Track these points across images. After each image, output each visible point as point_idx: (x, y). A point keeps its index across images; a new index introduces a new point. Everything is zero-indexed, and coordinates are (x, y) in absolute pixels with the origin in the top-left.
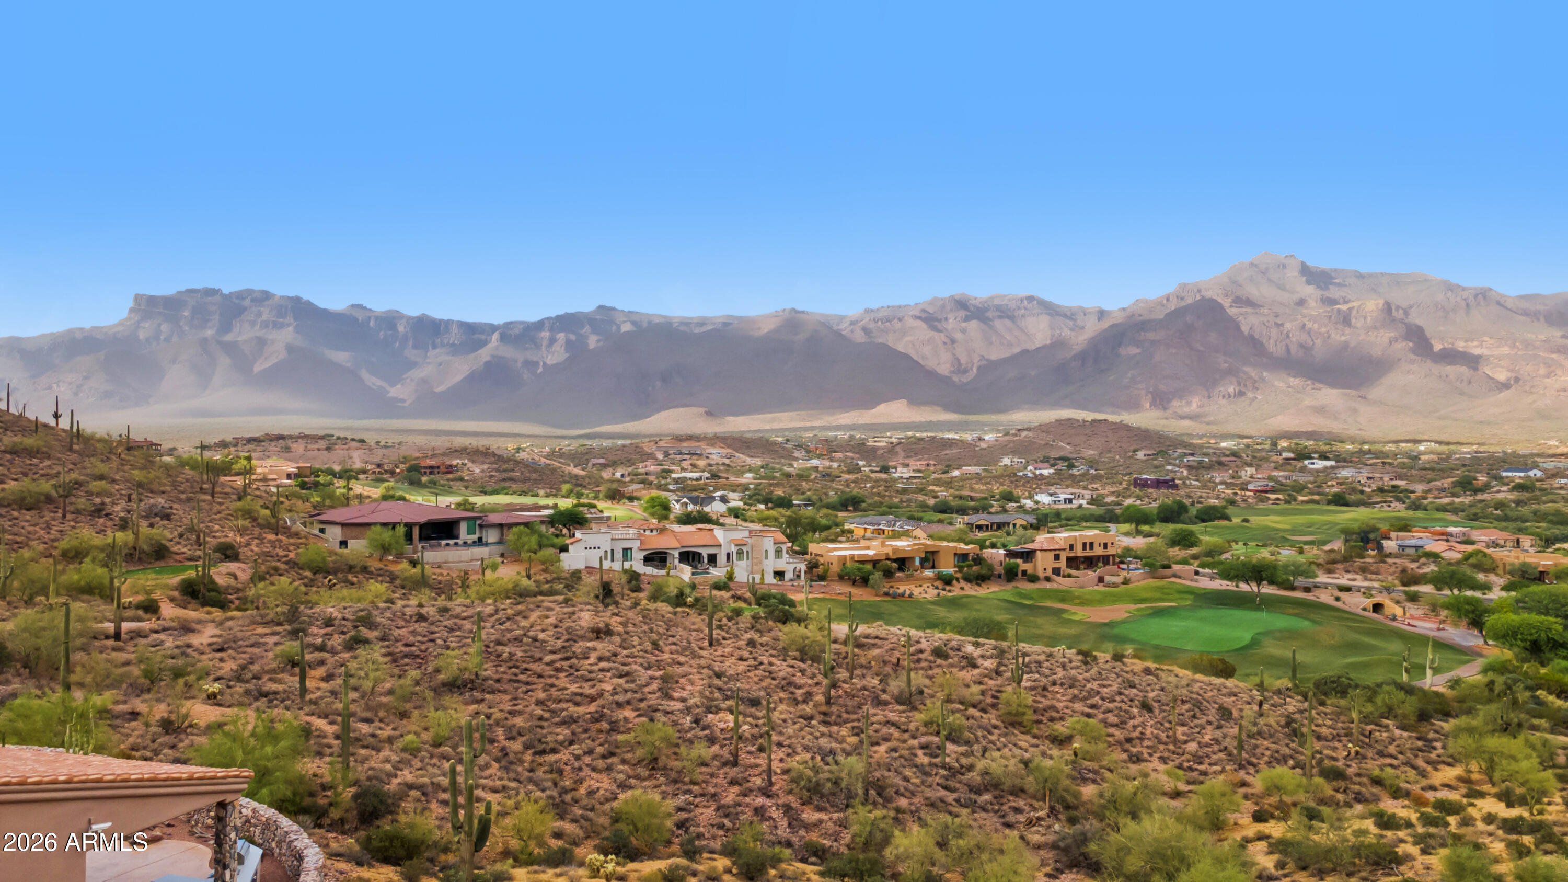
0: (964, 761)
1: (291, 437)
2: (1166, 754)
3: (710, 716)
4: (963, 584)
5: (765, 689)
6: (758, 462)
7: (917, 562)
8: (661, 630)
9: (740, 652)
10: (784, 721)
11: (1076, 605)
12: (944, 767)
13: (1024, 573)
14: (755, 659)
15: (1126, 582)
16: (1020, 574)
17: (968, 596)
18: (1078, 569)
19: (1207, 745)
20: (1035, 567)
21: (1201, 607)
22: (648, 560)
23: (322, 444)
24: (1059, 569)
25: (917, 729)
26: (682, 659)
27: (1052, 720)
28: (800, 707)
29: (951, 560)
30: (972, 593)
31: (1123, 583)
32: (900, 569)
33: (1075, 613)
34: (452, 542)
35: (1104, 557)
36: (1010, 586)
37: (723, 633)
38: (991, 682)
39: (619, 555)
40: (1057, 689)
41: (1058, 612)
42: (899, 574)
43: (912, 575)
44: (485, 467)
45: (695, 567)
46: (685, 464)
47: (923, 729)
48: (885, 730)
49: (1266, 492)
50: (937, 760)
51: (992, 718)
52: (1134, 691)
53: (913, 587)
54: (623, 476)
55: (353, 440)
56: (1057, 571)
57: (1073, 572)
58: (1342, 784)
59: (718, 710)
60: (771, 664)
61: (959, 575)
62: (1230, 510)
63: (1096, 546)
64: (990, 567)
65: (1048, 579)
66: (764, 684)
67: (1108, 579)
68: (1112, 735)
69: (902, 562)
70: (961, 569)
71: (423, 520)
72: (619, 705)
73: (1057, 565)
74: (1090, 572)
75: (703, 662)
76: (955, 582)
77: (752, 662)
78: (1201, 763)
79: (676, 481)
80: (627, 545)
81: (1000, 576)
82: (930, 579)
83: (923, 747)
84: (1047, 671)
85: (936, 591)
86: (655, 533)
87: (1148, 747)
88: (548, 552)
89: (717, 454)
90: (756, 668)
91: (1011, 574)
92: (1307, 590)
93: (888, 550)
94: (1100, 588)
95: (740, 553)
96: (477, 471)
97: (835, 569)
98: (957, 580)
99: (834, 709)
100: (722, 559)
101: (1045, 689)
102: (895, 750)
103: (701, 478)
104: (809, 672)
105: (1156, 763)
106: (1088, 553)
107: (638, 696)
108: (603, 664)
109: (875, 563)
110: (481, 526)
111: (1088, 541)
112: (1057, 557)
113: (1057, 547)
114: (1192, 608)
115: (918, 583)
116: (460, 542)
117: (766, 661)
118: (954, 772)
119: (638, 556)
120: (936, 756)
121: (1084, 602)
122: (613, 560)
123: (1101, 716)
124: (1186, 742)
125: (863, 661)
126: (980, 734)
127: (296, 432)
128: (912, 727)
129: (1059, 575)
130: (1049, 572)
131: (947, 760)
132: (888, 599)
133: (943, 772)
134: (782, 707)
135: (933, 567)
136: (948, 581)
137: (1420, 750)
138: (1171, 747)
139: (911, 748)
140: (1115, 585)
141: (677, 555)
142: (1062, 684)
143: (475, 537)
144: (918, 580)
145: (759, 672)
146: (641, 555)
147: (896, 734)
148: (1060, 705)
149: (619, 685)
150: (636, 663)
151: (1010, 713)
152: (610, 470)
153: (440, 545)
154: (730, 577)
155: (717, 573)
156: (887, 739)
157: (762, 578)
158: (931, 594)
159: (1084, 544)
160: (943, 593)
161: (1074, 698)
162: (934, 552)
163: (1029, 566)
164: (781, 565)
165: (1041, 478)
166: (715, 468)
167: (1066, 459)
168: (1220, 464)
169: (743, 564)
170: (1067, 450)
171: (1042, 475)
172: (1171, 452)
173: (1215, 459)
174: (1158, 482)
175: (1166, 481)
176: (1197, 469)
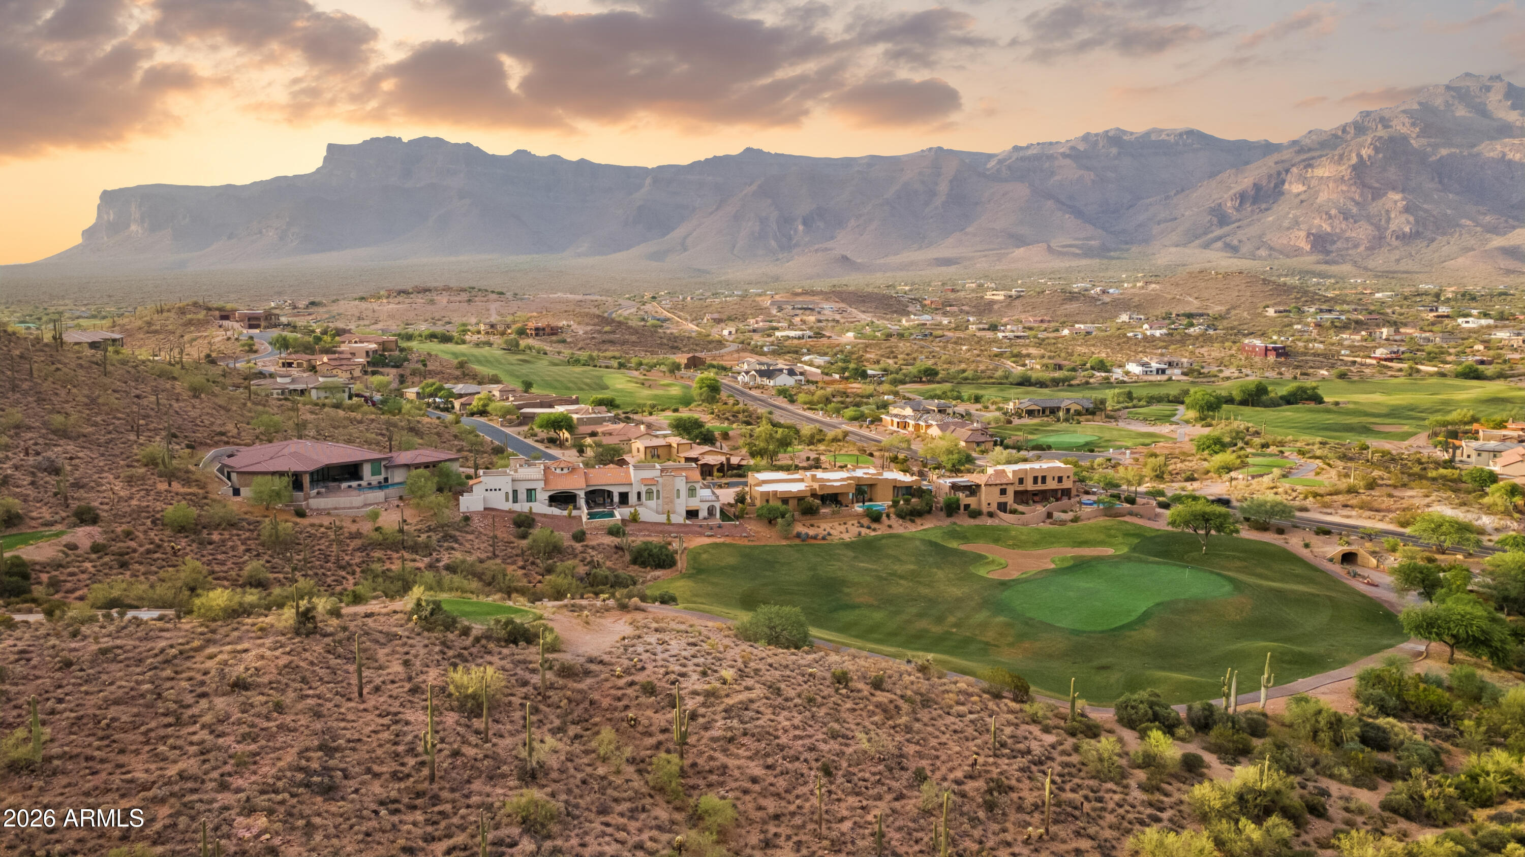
4: (894, 521)
7: (850, 497)
11: (1009, 546)
13: (967, 507)
15: (1075, 520)
16: (962, 508)
17: (892, 535)
18: (1027, 503)
20: (980, 501)
22: (553, 500)
24: (1005, 504)
29: (890, 493)
30: (898, 531)
31: (1072, 521)
32: (826, 506)
33: (990, 563)
34: (354, 484)
35: (1063, 490)
39: (522, 495)
42: (823, 512)
43: (838, 513)
44: (589, 328)
49: (1392, 360)
53: (836, 524)
54: (730, 333)
56: (1002, 507)
57: (1021, 508)
61: (892, 510)
62: (1329, 388)
63: (1049, 480)
64: (931, 500)
65: (991, 515)
67: (1057, 515)
69: (833, 498)
70: (896, 503)
71: (312, 468)
73: (1003, 499)
74: (1039, 508)
76: (884, 517)
80: (531, 486)
81: (940, 510)
82: (858, 515)
85: (858, 531)
86: (565, 471)
87: (793, 827)
89: (830, 309)
91: (951, 509)
92: (1281, 531)
93: (816, 486)
94: (1046, 527)
95: (649, 493)
96: (581, 332)
97: (759, 505)
98: (888, 516)
100: (633, 499)
106: (1040, 487)
109: (800, 498)
110: (386, 467)
111: (1040, 475)
112: (1003, 492)
113: (1004, 481)
115: (844, 520)
116: (362, 484)
119: (543, 496)
121: (1015, 545)
122: (515, 502)
124: (842, 820)
127: (440, 284)
129: (1005, 512)
130: (994, 507)
132: (797, 542)
135: (866, 502)
136: (876, 518)
138: (821, 827)
140: (1063, 523)
141: (582, 494)
143: (381, 478)
144: (844, 516)
146: (546, 495)
153: (339, 488)
154: (634, 519)
155: (619, 515)
157: (668, 519)
158: (852, 533)
159: (1036, 478)
160: (864, 531)
162: (871, 486)
163: (972, 501)
164: (694, 504)
165: (1153, 339)
166: (824, 324)
167: (1190, 316)
168: (1358, 322)
169: (652, 503)
170: (1193, 305)
171: (1153, 336)
172: (1306, 309)
173: (1354, 316)
174: (1266, 349)
175: (1275, 349)
176: (1328, 329)
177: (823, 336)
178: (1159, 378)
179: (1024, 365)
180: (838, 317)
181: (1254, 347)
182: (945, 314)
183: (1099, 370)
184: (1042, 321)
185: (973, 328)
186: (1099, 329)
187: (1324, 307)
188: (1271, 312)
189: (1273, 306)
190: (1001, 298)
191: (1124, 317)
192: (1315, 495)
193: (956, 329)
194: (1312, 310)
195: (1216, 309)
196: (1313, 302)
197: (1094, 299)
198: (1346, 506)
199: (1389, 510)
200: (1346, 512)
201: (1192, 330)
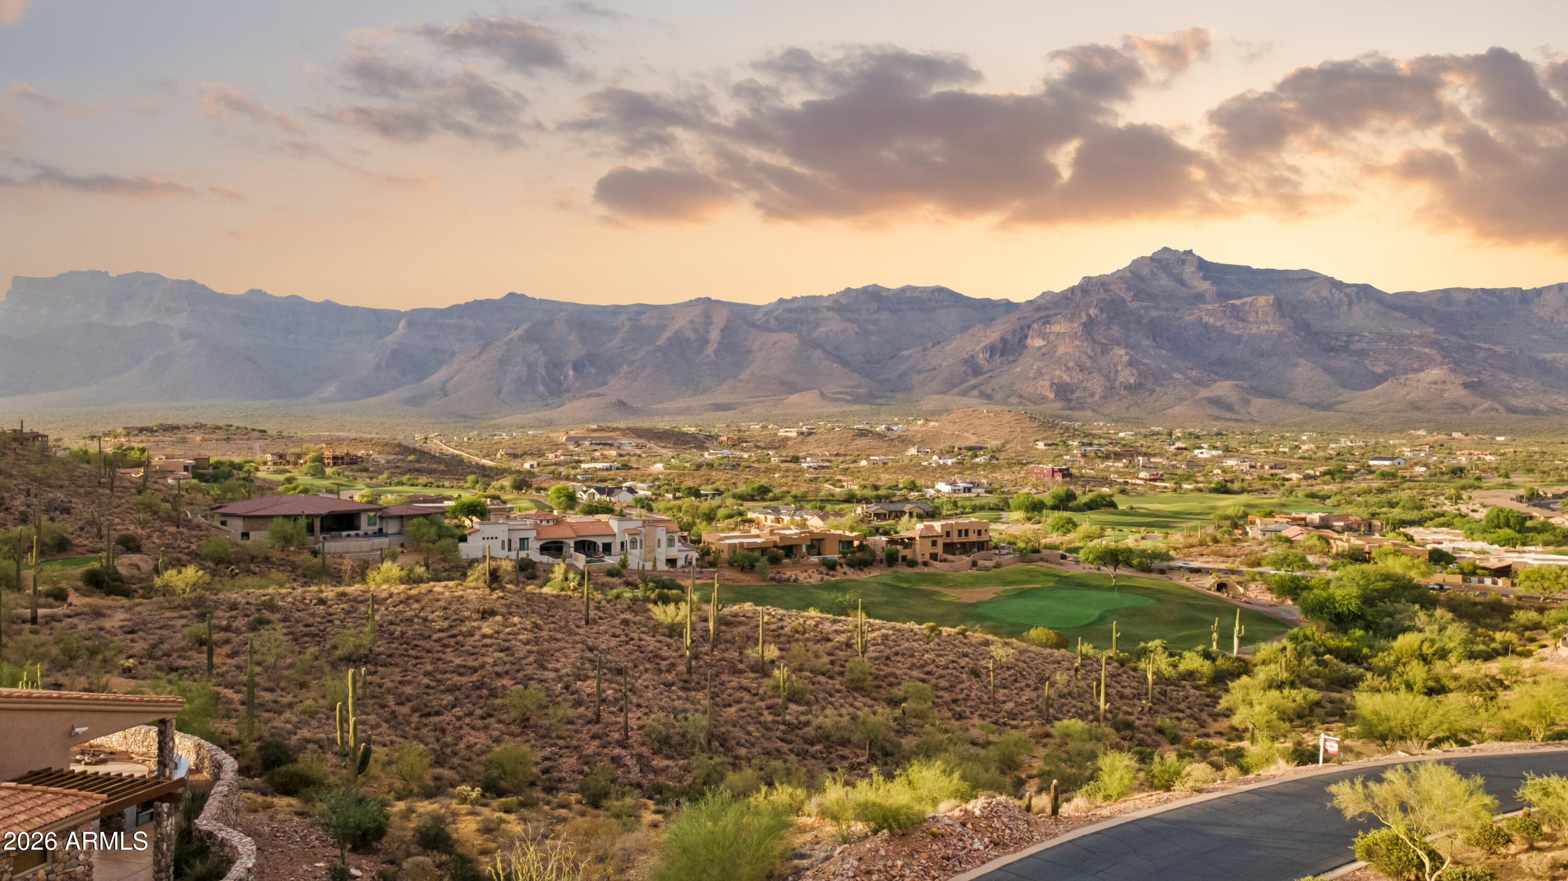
0: (803, 718)
1: (186, 427)
2: (986, 712)
3: (579, 683)
4: (846, 569)
5: (633, 661)
6: (668, 453)
7: (804, 549)
8: (542, 611)
9: (613, 630)
10: (647, 687)
11: (950, 587)
12: (784, 723)
13: (904, 558)
14: (626, 635)
15: (997, 566)
16: (900, 559)
17: (850, 581)
18: (954, 554)
19: (1022, 704)
20: (914, 552)
21: (1060, 588)
22: (544, 549)
23: (222, 435)
24: (936, 554)
25: (765, 693)
26: (559, 636)
27: (890, 685)
28: (663, 675)
29: (836, 547)
30: (855, 577)
31: (995, 567)
32: (787, 556)
33: (946, 595)
34: (353, 533)
35: (979, 542)
36: (890, 571)
37: (600, 614)
38: (842, 654)
39: (516, 544)
40: (898, 658)
41: (930, 595)
42: (786, 561)
43: (798, 562)
44: (391, 457)
45: (587, 556)
46: (597, 454)
47: (770, 693)
48: (738, 694)
49: (1155, 480)
50: (779, 719)
51: (837, 683)
52: (967, 659)
53: (798, 572)
54: (532, 466)
55: (254, 430)
56: (934, 557)
57: (950, 557)
58: (1129, 733)
59: (587, 678)
60: (641, 639)
61: (842, 561)
62: (1117, 499)
63: (971, 533)
64: (873, 553)
65: (925, 564)
66: (633, 657)
67: (981, 563)
68: (941, 697)
69: (790, 549)
70: (844, 554)
71: (324, 512)
72: (499, 675)
73: (934, 551)
74: (964, 557)
75: (578, 638)
76: (838, 567)
77: (623, 638)
78: (1014, 719)
79: (586, 471)
80: (524, 535)
81: (881, 561)
82: (815, 564)
83: (769, 708)
84: (891, 643)
85: (820, 576)
86: (551, 523)
87: (971, 707)
88: (446, 542)
89: (629, 445)
90: (627, 643)
91: (891, 560)
92: (1162, 572)
93: (776, 538)
94: (974, 572)
95: (633, 542)
96: (383, 462)
97: (725, 555)
98: (841, 565)
99: (695, 677)
100: (616, 548)
101: (888, 658)
102: (743, 710)
103: (610, 469)
104: (674, 647)
105: (977, 721)
106: (963, 539)
107: (515, 667)
108: (487, 641)
109: (763, 550)
110: (381, 518)
111: (963, 528)
112: (934, 544)
113: (935, 534)
114: (1053, 589)
115: (804, 568)
116: (361, 533)
117: (635, 636)
118: (791, 727)
119: (535, 545)
120: (779, 715)
121: (957, 585)
122: (510, 550)
123: (934, 681)
124: (1004, 702)
125: (728, 636)
126: (821, 696)
127: (191, 422)
128: (761, 691)
129: (936, 559)
130: (927, 557)
131: (788, 717)
132: (774, 583)
133: (782, 727)
134: (646, 676)
135: (819, 554)
136: (831, 566)
137: (1207, 705)
138: (991, 706)
139: (760, 708)
140: (987, 569)
141: (572, 544)
142: (903, 655)
143: (376, 528)
144: (803, 565)
145: (630, 647)
146: (537, 545)
147: (747, 697)
148: (899, 672)
149: (500, 658)
150: (516, 639)
151: (853, 680)
152: (520, 460)
153: (341, 536)
154: (624, 564)
155: (611, 561)
156: (738, 702)
157: (655, 566)
158: (815, 578)
159: (960, 531)
160: (826, 577)
161: (913, 667)
162: (820, 540)
163: (907, 553)
164: (673, 553)
165: (944, 467)
166: (626, 458)
167: (970, 449)
168: (1116, 454)
169: (637, 552)
170: (973, 441)
171: (945, 464)
172: (1070, 442)
173: (1110, 448)
174: (1053, 471)
175: (1061, 470)
176: (1093, 459)
177: (631, 468)
178: (967, 495)
179: (842, 487)
180: (639, 452)
181: (1042, 469)
182: (742, 450)
183: (911, 490)
184: (837, 455)
185: (775, 460)
186: (893, 460)
187: (1085, 440)
188: (1041, 445)
189: (1043, 439)
190: (794, 434)
191: (913, 451)
192: (1175, 549)
193: (759, 461)
194: (1076, 443)
195: (993, 444)
196: (1074, 437)
197: (880, 436)
198: (1202, 555)
199: (1236, 556)
200: (1204, 559)
201: (977, 460)
